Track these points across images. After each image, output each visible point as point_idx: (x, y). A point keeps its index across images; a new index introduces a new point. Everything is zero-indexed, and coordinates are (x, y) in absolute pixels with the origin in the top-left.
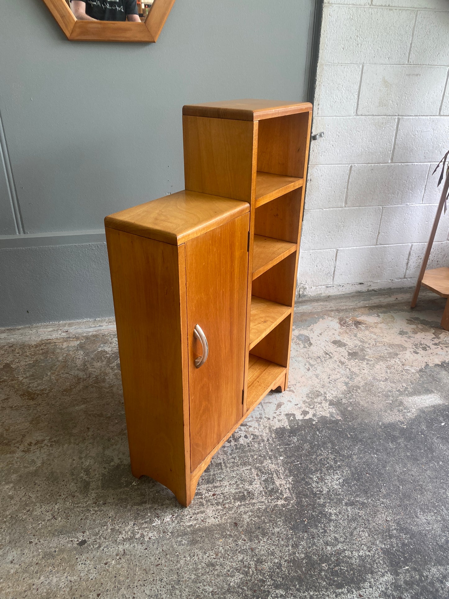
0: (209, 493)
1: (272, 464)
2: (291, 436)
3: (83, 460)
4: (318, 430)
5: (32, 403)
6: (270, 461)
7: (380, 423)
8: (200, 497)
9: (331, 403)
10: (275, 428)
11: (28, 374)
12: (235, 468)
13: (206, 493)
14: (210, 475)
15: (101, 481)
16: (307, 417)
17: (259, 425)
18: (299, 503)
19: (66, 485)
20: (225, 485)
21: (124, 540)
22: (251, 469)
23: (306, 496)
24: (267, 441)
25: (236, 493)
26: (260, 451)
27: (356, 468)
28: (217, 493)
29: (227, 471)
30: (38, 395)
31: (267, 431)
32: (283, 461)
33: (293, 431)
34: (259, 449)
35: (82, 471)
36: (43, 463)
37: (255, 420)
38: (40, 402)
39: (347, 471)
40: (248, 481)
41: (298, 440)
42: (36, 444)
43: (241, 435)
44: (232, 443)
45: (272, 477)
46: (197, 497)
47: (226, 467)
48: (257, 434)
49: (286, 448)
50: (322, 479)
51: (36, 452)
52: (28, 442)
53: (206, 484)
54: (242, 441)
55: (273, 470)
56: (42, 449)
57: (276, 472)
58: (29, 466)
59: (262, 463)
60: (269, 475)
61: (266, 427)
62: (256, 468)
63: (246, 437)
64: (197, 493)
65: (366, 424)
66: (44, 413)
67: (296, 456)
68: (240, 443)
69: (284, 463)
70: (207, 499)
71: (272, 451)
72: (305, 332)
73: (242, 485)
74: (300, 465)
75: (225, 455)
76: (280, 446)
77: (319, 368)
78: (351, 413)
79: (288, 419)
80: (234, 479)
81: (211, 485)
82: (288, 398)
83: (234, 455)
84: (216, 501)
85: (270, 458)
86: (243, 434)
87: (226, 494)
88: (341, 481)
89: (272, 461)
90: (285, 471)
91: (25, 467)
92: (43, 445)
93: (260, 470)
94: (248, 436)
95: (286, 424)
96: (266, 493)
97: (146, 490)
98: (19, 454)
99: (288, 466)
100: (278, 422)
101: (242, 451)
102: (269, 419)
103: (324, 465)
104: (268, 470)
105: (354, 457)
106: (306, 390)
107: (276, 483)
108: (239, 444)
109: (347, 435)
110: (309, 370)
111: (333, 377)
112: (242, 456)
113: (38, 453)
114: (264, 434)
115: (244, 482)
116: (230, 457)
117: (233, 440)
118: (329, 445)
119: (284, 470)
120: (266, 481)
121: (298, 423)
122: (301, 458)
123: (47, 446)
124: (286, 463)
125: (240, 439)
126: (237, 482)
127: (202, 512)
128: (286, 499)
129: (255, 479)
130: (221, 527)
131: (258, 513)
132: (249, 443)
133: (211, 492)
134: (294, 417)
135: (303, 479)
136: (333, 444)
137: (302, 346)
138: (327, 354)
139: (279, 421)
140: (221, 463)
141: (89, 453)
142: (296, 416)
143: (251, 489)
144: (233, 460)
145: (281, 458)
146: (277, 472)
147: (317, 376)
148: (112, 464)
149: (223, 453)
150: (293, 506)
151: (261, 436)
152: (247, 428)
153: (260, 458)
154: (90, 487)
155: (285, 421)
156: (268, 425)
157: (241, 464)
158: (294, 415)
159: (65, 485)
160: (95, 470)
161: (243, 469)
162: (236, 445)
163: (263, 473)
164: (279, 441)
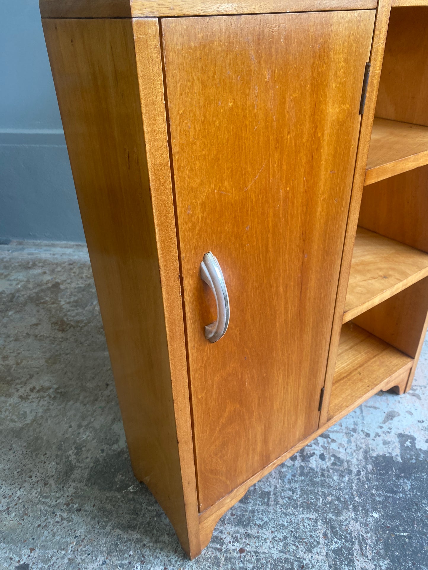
0: (236, 544)
1: (357, 522)
2: (402, 477)
3: (81, 430)
5: (60, 335)
6: (353, 515)
8: (218, 546)
10: (374, 454)
11: (72, 299)
12: (291, 510)
13: (230, 542)
14: (246, 511)
15: (89, 469)
17: (349, 442)
19: (45, 463)
20: (265, 537)
22: (316, 521)
24: (356, 475)
25: (280, 560)
26: (340, 489)
28: (248, 548)
29: (276, 512)
30: (70, 328)
31: (361, 457)
32: (377, 521)
33: (406, 469)
34: (339, 485)
35: (73, 448)
36: (34, 421)
37: (344, 431)
38: (68, 337)
40: (305, 543)
41: (412, 488)
42: (39, 391)
43: (316, 452)
44: (296, 462)
45: (350, 549)
46: (214, 545)
47: (276, 502)
48: (342, 456)
49: (387, 498)
51: (33, 402)
52: (31, 386)
53: (235, 526)
54: (313, 462)
55: (354, 534)
56: (42, 400)
57: (359, 541)
58: (16, 420)
59: (338, 514)
60: (346, 541)
61: (361, 448)
62: (327, 522)
63: (322, 457)
64: (216, 537)
66: (67, 352)
67: (404, 519)
68: (310, 466)
69: (379, 528)
70: (228, 555)
71: (361, 495)
73: (294, 548)
74: (407, 540)
75: (280, 481)
76: (377, 490)
79: (402, 444)
80: (283, 531)
81: (242, 530)
82: (409, 407)
83: (294, 485)
84: (241, 565)
85: (355, 509)
86: (319, 451)
87: (262, 556)
89: (356, 515)
90: (378, 544)
91: (12, 421)
92: (46, 394)
93: (333, 528)
94: (327, 456)
95: (396, 452)
97: (144, 505)
98: (13, 400)
99: (385, 536)
100: (381, 445)
101: (310, 481)
102: (368, 435)
104: (347, 531)
107: (356, 563)
108: (307, 467)
112: (307, 489)
113: (35, 404)
114: (354, 461)
115: (299, 542)
116: (287, 486)
117: (300, 456)
119: (376, 540)
120: (338, 552)
121: (418, 456)
122: (413, 526)
123: (50, 397)
124: (382, 528)
125: (311, 458)
126: (286, 538)
129: (319, 543)
132: (324, 470)
133: (238, 544)
134: (413, 443)
139: (385, 443)
140: (269, 493)
141: (92, 422)
142: (416, 442)
143: (308, 561)
144: (290, 493)
145: (376, 515)
146: (362, 540)
148: (115, 447)
149: (278, 476)
151: (348, 462)
152: (328, 443)
153: (337, 502)
154: (72, 476)
155: (396, 447)
156: (363, 446)
157: (302, 506)
158: (413, 439)
159: (43, 462)
160: (89, 450)
161: (303, 516)
162: (302, 467)
163: (335, 534)
164: (377, 480)
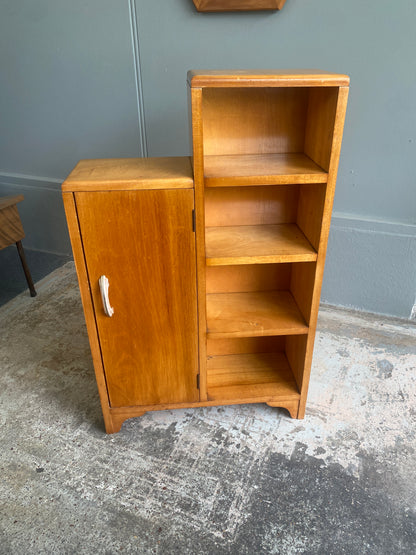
0: (162, 484)
1: (242, 488)
2: (285, 469)
4: (320, 478)
6: (241, 484)
7: (407, 509)
8: (152, 483)
9: (361, 454)
10: (274, 452)
12: (204, 473)
13: (159, 482)
14: (176, 467)
16: (318, 457)
17: (261, 440)
18: (236, 547)
20: (182, 484)
21: (67, 486)
22: (216, 482)
23: (249, 544)
24: (255, 462)
25: (185, 498)
26: (241, 467)
27: (331, 546)
28: (169, 488)
29: (194, 472)
31: (264, 451)
32: (255, 490)
33: (291, 464)
34: (241, 465)
36: (68, 388)
37: (261, 433)
39: (317, 543)
40: (205, 492)
41: (288, 477)
42: (76, 370)
43: (235, 442)
44: (220, 445)
45: (230, 502)
46: (150, 482)
47: (197, 466)
48: (252, 448)
49: (269, 479)
50: (280, 535)
51: (71, 376)
52: (72, 366)
53: (166, 474)
54: (230, 448)
55: (237, 495)
56: (76, 376)
57: (238, 499)
59: (232, 481)
60: (230, 497)
61: (267, 446)
62: (223, 484)
63: (238, 446)
65: (386, 501)
67: (273, 494)
68: (228, 450)
69: (255, 494)
70: (156, 489)
71: (252, 474)
72: (392, 359)
73: (196, 494)
74: (269, 506)
75: (204, 454)
76: (264, 473)
77: (378, 407)
78: (377, 476)
79: (296, 449)
80: (194, 483)
81: (169, 477)
82: (314, 426)
83: (212, 459)
84: (161, 496)
85: (244, 481)
86: (238, 442)
87: (175, 494)
88: (301, 550)
89: (244, 484)
90: (249, 503)
92: (79, 373)
93: (225, 488)
94: (242, 446)
95: (289, 453)
96: (211, 515)
97: (117, 451)
99: (256, 500)
100: (282, 447)
101: (224, 459)
102: (276, 439)
103: (296, 520)
104: (233, 492)
105: (339, 532)
106: (341, 426)
107: (230, 510)
108: (226, 450)
109: (350, 501)
110: (363, 404)
111: (388, 425)
112: (220, 463)
113: (71, 378)
114: (258, 453)
115: (201, 491)
116: (207, 459)
117: (224, 443)
118: (320, 501)
119: (249, 501)
120: (222, 502)
121: (303, 458)
122: (277, 499)
123: (82, 375)
125: (231, 445)
126: (194, 487)
127: (142, 499)
128: (226, 534)
129: (212, 495)
130: (146, 524)
131: (188, 532)
132: (236, 454)
133: (164, 484)
134: (304, 450)
135: (260, 523)
136: (326, 503)
137: (377, 374)
138: (401, 394)
139: (285, 446)
140: (194, 460)
142: (307, 449)
143: (201, 503)
144: (208, 463)
145: (256, 487)
146: (240, 499)
147: (367, 415)
149: (204, 452)
150: (227, 547)
151: (254, 452)
152: (246, 438)
153: (234, 475)
155: (291, 450)
157: (212, 472)
158: (306, 447)
159: (67, 414)
161: (210, 478)
162: (222, 449)
163: (225, 492)
164: (268, 467)
